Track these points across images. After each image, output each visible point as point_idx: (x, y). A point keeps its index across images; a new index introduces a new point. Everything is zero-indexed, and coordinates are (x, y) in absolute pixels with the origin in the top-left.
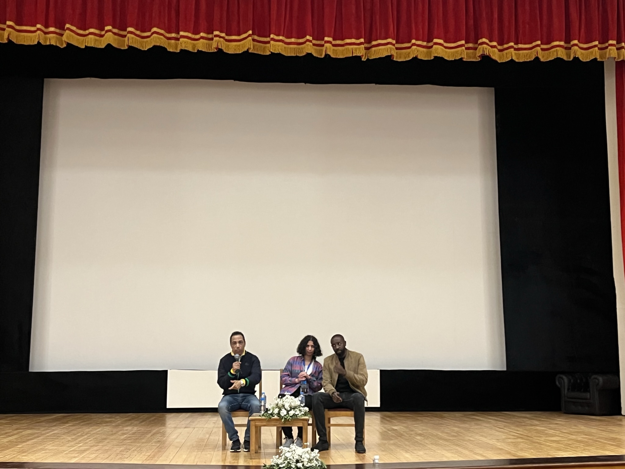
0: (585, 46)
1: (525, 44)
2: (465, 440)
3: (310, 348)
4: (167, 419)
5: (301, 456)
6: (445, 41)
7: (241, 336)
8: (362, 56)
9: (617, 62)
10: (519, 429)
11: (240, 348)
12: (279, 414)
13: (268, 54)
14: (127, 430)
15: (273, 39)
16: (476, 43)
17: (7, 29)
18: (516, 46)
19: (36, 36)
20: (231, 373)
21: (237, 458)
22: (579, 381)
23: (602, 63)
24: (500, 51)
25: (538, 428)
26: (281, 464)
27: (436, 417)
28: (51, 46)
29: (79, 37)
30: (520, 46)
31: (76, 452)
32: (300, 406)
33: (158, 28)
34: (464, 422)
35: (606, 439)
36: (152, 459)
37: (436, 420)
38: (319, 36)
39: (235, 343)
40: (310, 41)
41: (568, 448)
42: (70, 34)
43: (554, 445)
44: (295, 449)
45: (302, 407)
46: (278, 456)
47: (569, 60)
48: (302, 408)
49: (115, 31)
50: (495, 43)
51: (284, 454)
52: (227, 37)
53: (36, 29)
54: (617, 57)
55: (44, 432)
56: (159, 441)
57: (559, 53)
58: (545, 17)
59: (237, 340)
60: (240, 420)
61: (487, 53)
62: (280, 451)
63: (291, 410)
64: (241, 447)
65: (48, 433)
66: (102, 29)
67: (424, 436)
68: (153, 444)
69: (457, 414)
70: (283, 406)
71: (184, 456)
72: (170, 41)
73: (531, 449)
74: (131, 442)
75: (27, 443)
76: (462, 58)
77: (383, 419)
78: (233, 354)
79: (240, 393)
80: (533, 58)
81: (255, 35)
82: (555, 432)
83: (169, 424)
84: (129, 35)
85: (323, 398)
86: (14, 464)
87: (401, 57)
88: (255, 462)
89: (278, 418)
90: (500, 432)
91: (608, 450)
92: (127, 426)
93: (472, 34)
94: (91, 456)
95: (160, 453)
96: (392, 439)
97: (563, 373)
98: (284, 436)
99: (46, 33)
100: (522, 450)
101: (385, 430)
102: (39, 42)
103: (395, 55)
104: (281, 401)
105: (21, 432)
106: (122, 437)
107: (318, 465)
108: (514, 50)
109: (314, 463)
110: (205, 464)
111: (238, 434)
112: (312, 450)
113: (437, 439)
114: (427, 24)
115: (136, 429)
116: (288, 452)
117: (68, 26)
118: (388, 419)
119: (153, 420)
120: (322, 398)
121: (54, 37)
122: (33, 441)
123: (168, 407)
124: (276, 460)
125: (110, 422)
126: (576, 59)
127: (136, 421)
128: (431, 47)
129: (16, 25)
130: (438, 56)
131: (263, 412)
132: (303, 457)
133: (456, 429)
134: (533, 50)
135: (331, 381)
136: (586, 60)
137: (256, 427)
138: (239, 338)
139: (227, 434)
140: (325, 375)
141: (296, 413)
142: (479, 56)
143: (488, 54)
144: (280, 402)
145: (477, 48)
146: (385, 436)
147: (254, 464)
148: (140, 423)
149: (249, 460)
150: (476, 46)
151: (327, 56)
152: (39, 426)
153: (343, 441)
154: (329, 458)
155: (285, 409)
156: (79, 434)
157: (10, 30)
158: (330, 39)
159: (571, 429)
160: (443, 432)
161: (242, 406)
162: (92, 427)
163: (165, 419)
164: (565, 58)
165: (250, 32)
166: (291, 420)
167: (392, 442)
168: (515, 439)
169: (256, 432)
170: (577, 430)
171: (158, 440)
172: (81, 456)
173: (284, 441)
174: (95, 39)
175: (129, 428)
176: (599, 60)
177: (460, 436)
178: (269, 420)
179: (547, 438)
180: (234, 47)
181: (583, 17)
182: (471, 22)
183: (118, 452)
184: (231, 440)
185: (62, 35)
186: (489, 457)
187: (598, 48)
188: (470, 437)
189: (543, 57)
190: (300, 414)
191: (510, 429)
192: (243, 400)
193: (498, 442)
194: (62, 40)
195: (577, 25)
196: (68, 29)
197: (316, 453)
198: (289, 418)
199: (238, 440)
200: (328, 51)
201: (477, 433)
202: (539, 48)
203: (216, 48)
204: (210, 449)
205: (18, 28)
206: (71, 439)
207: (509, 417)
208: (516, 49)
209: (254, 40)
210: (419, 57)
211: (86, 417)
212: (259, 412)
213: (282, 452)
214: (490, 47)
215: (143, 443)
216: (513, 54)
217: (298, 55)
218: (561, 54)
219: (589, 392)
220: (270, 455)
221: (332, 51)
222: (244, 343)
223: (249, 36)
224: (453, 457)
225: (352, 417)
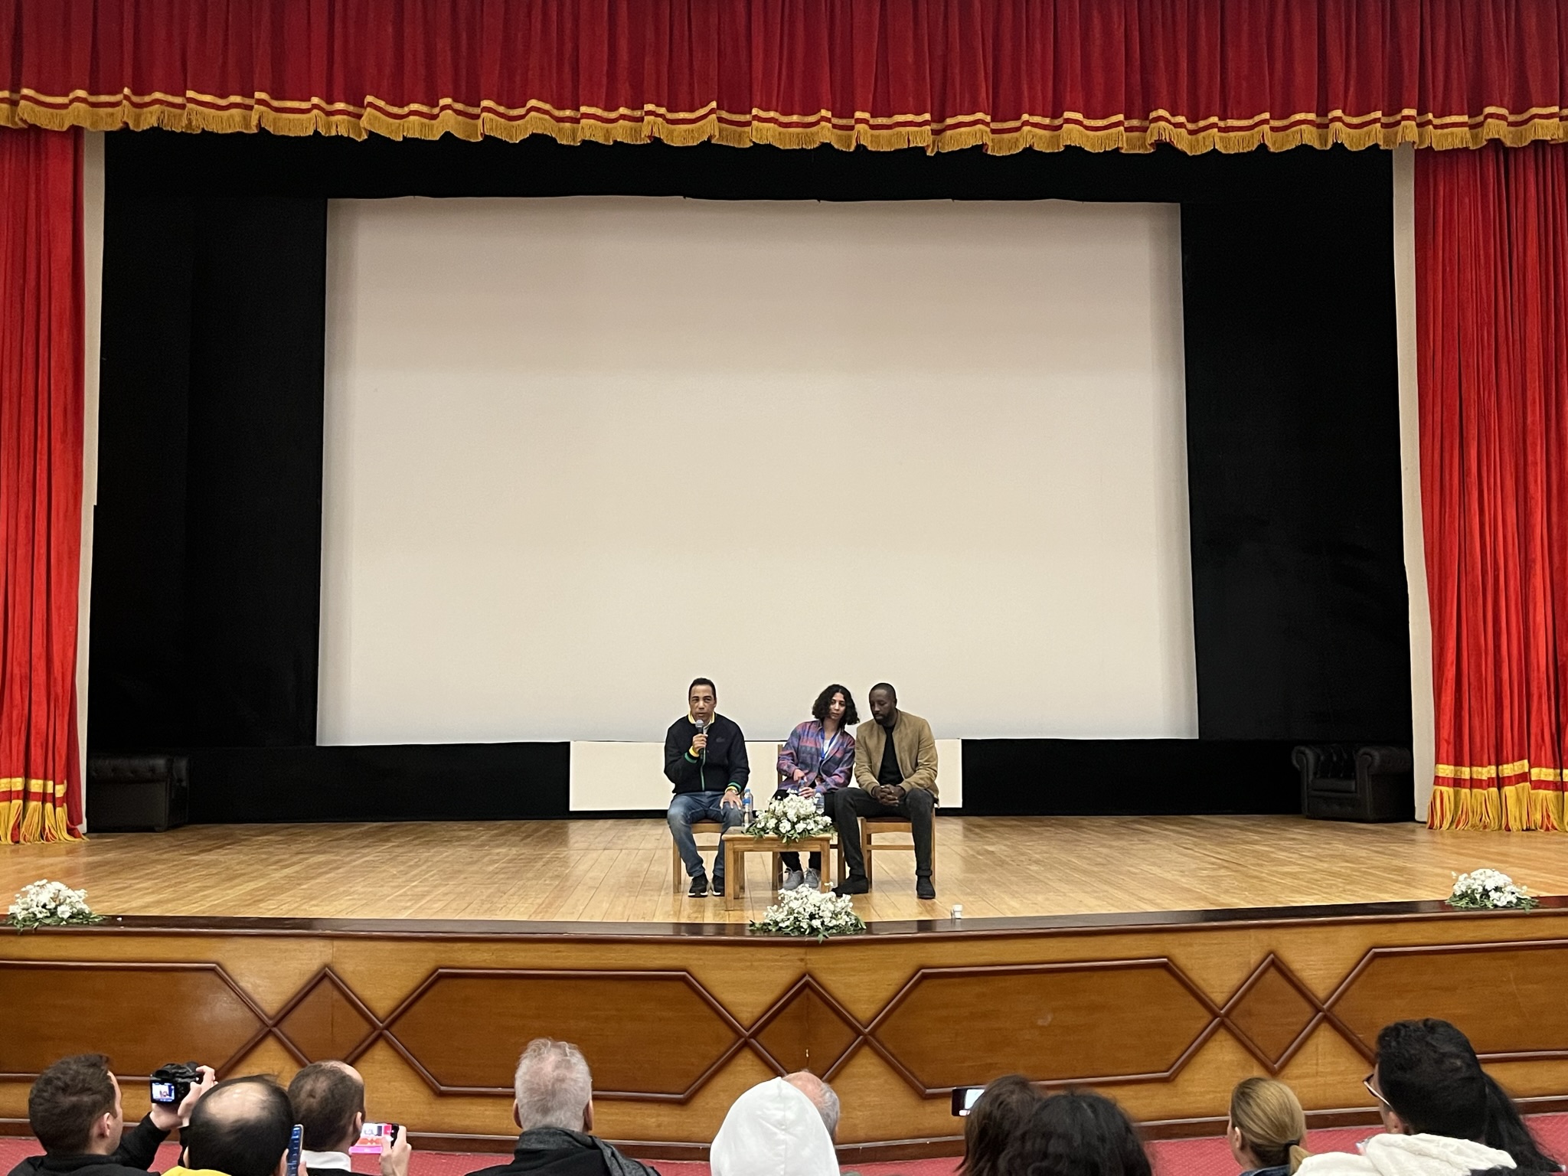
0: (1356, 121)
1: (1239, 118)
2: (1121, 873)
3: (837, 706)
4: (570, 832)
5: (819, 907)
6: (1087, 116)
7: (710, 688)
8: (928, 146)
9: (1417, 151)
10: (1222, 850)
11: (705, 710)
12: (777, 828)
13: (748, 146)
14: (498, 854)
15: (757, 118)
16: (1146, 118)
17: (256, 106)
18: (1222, 124)
19: (310, 119)
20: (689, 755)
21: (701, 909)
22: (1335, 759)
23: (1389, 153)
24: (1191, 133)
25: (1257, 847)
26: (783, 921)
27: (1066, 826)
28: (339, 138)
29: (391, 120)
30: (1231, 123)
31: (408, 898)
32: (815, 814)
33: (539, 99)
34: (1119, 836)
35: (1385, 870)
36: (547, 912)
37: (1068, 834)
38: (844, 110)
39: (697, 699)
40: (828, 120)
41: (1313, 889)
42: (373, 115)
43: (1288, 881)
44: (808, 893)
45: (818, 815)
46: (776, 907)
47: (1324, 148)
48: (818, 818)
49: (459, 106)
50: (1182, 119)
51: (788, 903)
52: (670, 116)
53: (310, 106)
54: (1417, 140)
55: (348, 859)
56: (558, 876)
57: (1304, 136)
58: (1279, 66)
59: (701, 695)
60: (706, 838)
61: (1166, 137)
62: (780, 898)
63: (798, 822)
64: (708, 887)
65: (355, 861)
66: (434, 104)
67: (1043, 866)
68: (547, 882)
69: (1105, 821)
70: (785, 814)
71: (605, 905)
72: (562, 124)
73: (1246, 889)
74: (508, 878)
75: (317, 881)
76: (1118, 148)
77: (968, 829)
78: (692, 720)
79: (706, 790)
80: (1255, 146)
81: (723, 109)
82: (1291, 855)
83: (576, 842)
84: (485, 114)
85: (855, 798)
86: (297, 921)
87: (1001, 147)
88: (734, 916)
89: (776, 836)
90: (1185, 855)
91: (1387, 892)
92: (498, 846)
93: (1138, 101)
94: (435, 906)
95: (560, 900)
96: (985, 871)
97: (1306, 743)
98: (785, 867)
99: (329, 114)
100: (1226, 892)
101: (971, 852)
102: (316, 132)
103: (990, 144)
104: (781, 806)
105: (306, 859)
106: (491, 868)
107: (849, 923)
108: (1219, 131)
109: (843, 920)
110: (642, 921)
111: (704, 865)
112: (839, 896)
113: (1068, 871)
114: (1050, 84)
115: (515, 852)
116: (795, 899)
117: (369, 99)
118: (977, 830)
119: (545, 835)
120: (852, 799)
121: (344, 120)
122: (328, 876)
123: (572, 809)
124: (772, 914)
125: (467, 838)
126: (1338, 147)
127: (514, 836)
128: (1060, 127)
129: (272, 98)
130: (1073, 145)
131: (747, 825)
132: (822, 908)
133: (1104, 850)
134: (1256, 129)
135: (871, 767)
136: (1357, 147)
137: (735, 852)
138: (704, 691)
139: (683, 864)
140: (861, 756)
141: (809, 828)
142: (1151, 145)
143: (1168, 140)
144: (778, 806)
145: (1148, 128)
146: (971, 864)
147: (732, 921)
148: (522, 840)
149: (722, 912)
150: (1146, 123)
151: (860, 147)
152: (337, 847)
153: (894, 876)
154: (870, 911)
155: (788, 820)
156: (412, 863)
157: (262, 108)
158: (866, 115)
159: (1319, 850)
160: (1079, 857)
161: (709, 813)
162: (435, 850)
163: (567, 832)
164: (1317, 146)
165: (714, 104)
166: (799, 840)
167: (985, 876)
168: (1214, 869)
169: (736, 861)
170: (1331, 852)
171: (556, 873)
172: (418, 906)
173: (785, 876)
174: (422, 124)
175: (503, 850)
176: (1382, 148)
177: (1112, 864)
178: (759, 840)
179: (1274, 868)
180: (683, 133)
181: (1354, 62)
182: (1137, 78)
183: (484, 898)
184: (690, 875)
185: (359, 116)
186: (1167, 906)
187: (1382, 124)
188: (1132, 866)
189: (1274, 144)
190: (815, 830)
191: (1206, 849)
192: (711, 803)
193: (1182, 876)
194: (360, 128)
195: (1342, 79)
196: (370, 105)
197: (847, 901)
198: (795, 836)
199: (704, 875)
200: (862, 138)
201: (1144, 859)
202: (1266, 127)
203: (649, 137)
204: (652, 890)
205: (276, 104)
206: (398, 872)
207: (1202, 825)
208: (1221, 130)
209: (720, 120)
210: (1036, 148)
211: (424, 828)
212: (740, 825)
213: (783, 898)
214: (1171, 127)
215: (528, 880)
216: (1217, 140)
217: (804, 146)
218: (1309, 136)
219: (1355, 778)
220: (759, 903)
221: (870, 139)
222: (712, 702)
223: (712, 111)
224: (1099, 906)
225: (908, 832)
